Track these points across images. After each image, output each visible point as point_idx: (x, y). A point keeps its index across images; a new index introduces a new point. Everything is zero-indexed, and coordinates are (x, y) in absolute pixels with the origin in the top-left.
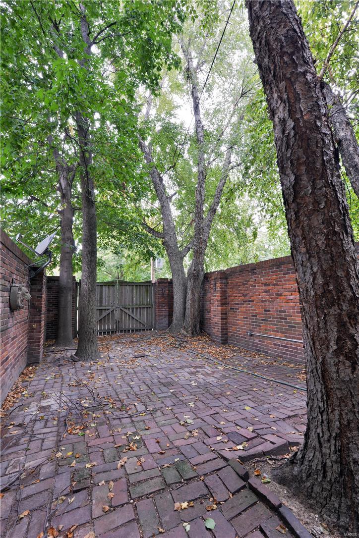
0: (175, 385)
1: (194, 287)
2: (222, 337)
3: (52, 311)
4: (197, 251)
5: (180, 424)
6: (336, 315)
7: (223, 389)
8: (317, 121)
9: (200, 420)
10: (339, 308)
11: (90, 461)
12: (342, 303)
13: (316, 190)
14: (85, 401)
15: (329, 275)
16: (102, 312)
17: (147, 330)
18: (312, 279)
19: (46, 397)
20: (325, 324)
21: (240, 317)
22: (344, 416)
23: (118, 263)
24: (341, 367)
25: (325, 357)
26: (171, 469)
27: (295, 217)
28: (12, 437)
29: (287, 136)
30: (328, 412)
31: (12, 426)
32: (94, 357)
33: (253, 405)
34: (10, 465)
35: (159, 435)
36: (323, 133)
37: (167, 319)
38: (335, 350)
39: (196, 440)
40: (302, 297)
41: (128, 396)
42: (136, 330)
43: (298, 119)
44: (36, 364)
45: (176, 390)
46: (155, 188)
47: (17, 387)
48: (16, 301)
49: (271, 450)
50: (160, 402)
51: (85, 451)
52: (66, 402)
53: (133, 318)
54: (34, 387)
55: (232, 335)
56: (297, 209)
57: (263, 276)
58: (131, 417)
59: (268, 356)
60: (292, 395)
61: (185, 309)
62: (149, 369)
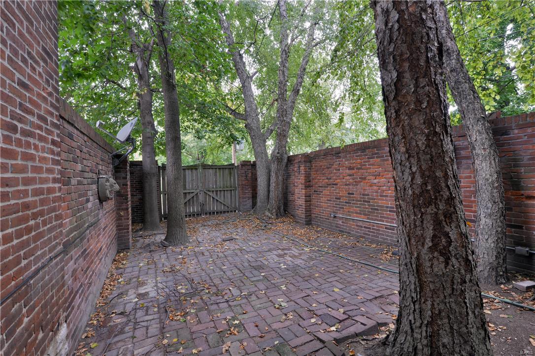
0: (265, 268)
1: (278, 170)
2: (306, 218)
3: (137, 196)
4: (280, 134)
5: (275, 307)
6: (433, 214)
7: (311, 271)
8: (423, 13)
9: (293, 303)
10: (436, 208)
11: (196, 347)
12: (439, 203)
13: (418, 89)
14: (181, 287)
15: (428, 176)
16: (186, 195)
17: (231, 211)
18: (410, 179)
19: (142, 284)
20: (422, 222)
21: (324, 199)
22: (436, 306)
23: (198, 145)
24: (435, 262)
25: (420, 253)
26: (273, 352)
27: (396, 115)
28: (116, 326)
29: (390, 28)
30: (420, 302)
31: (114, 314)
32: (184, 241)
33: (341, 286)
34: (120, 353)
35: (256, 319)
36: (428, 27)
37: (251, 200)
38: (430, 247)
39: (292, 322)
40: (399, 195)
41: (222, 281)
42: (221, 212)
43: (403, 11)
44: (126, 250)
45: (267, 273)
46: (235, 66)
47: (112, 275)
48: (105, 193)
49: (363, 332)
50: (253, 286)
51: (189, 337)
52: (163, 289)
53: (217, 201)
54: (129, 274)
55: (315, 216)
56: (397, 108)
57: (348, 160)
58: (227, 302)
59: (351, 237)
60: (376, 275)
61: (269, 191)
62: (239, 254)
